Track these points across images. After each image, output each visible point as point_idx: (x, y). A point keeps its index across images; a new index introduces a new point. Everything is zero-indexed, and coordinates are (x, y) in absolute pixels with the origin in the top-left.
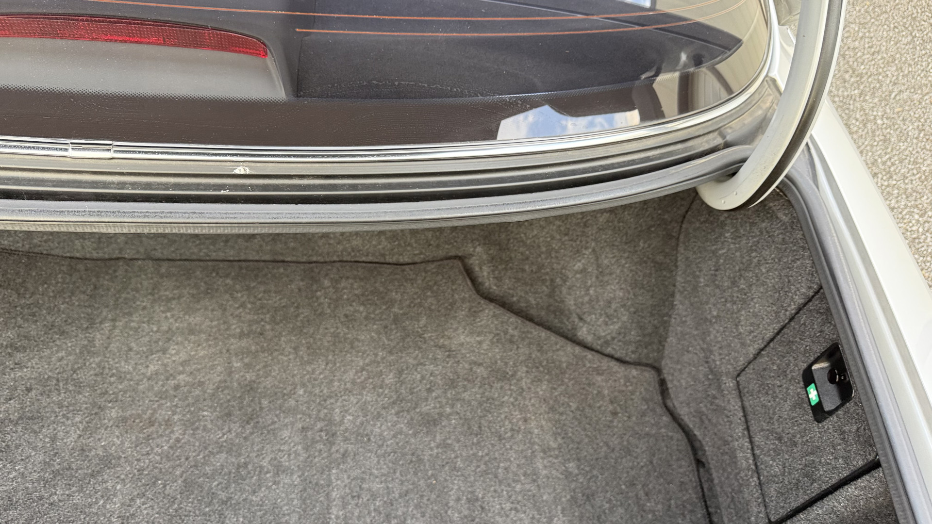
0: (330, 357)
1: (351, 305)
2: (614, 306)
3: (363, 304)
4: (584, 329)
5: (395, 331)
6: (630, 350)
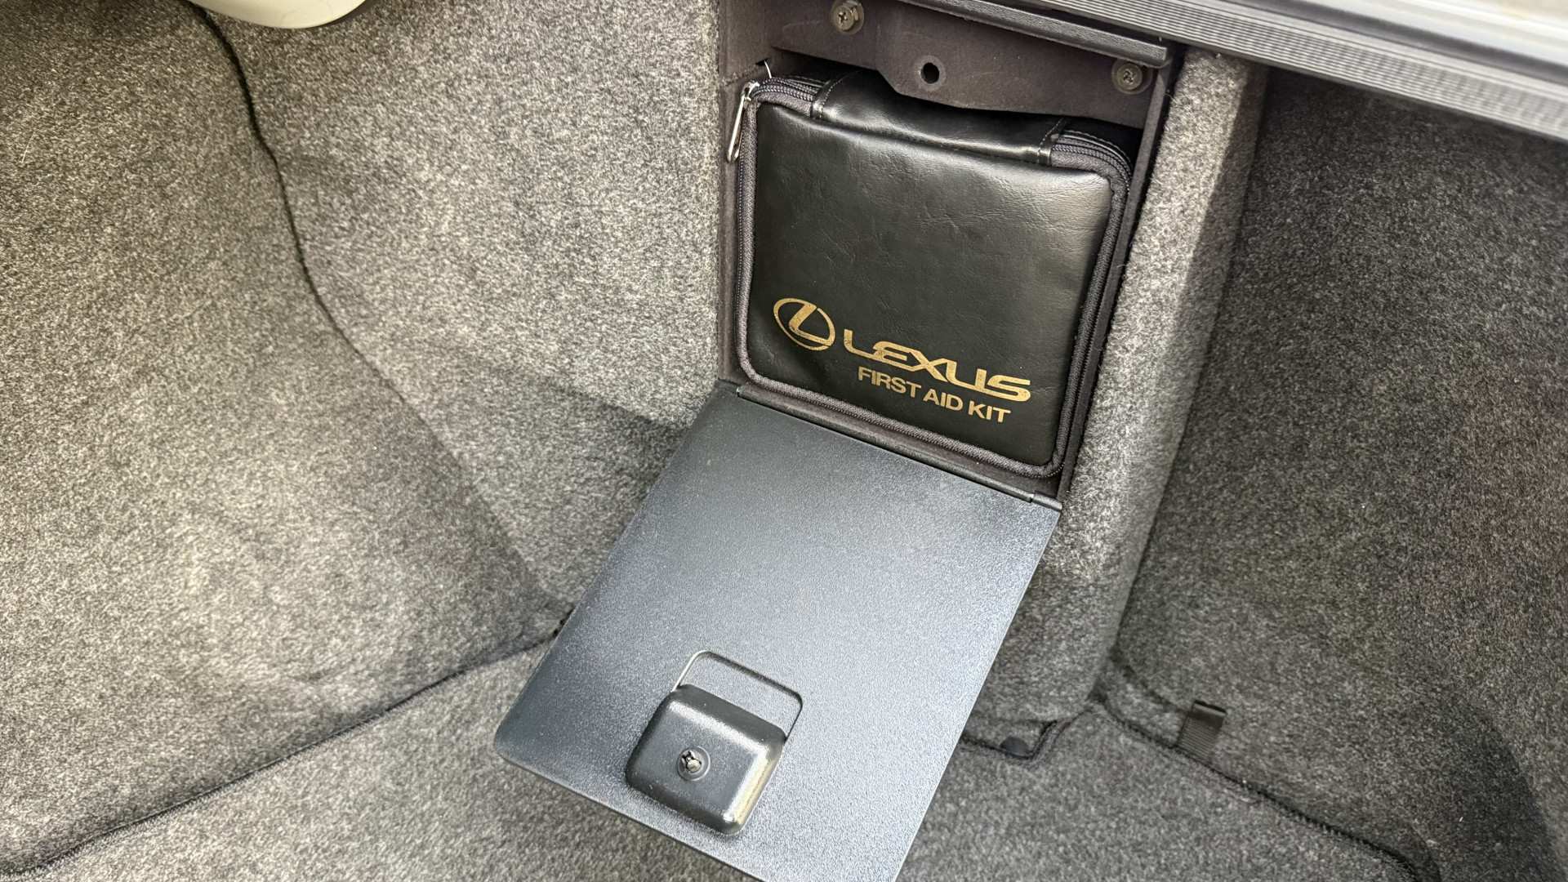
2: (352, 574)
4: (344, 689)
6: (469, 623)
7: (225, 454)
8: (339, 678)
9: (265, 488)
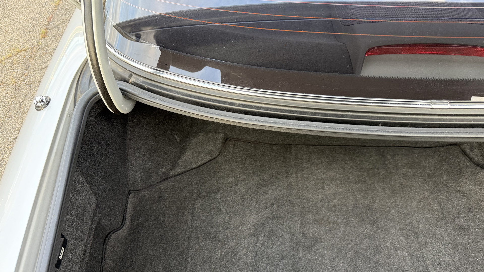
0: (402, 195)
1: (404, 168)
3: (410, 168)
5: (430, 182)
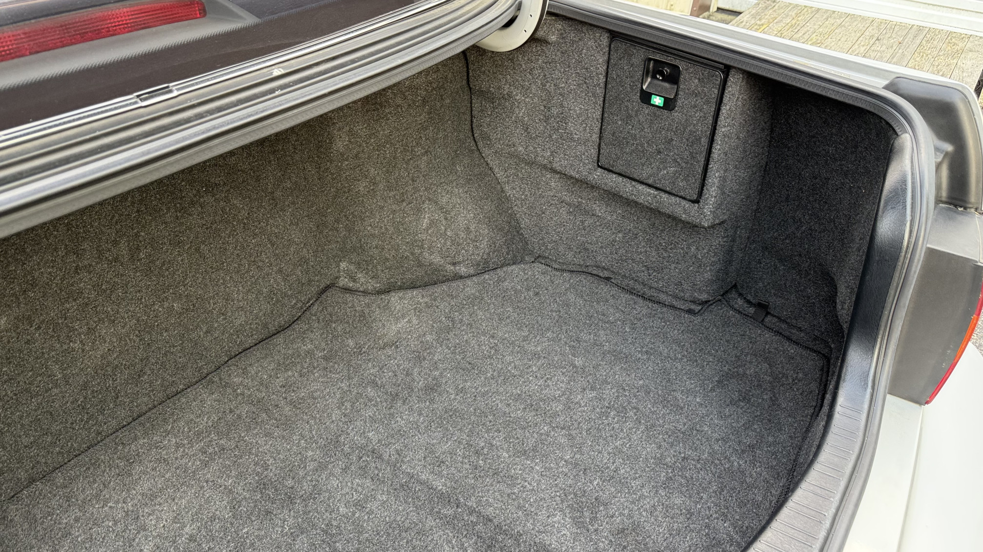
7: (441, 183)
8: (462, 265)
9: (451, 196)
